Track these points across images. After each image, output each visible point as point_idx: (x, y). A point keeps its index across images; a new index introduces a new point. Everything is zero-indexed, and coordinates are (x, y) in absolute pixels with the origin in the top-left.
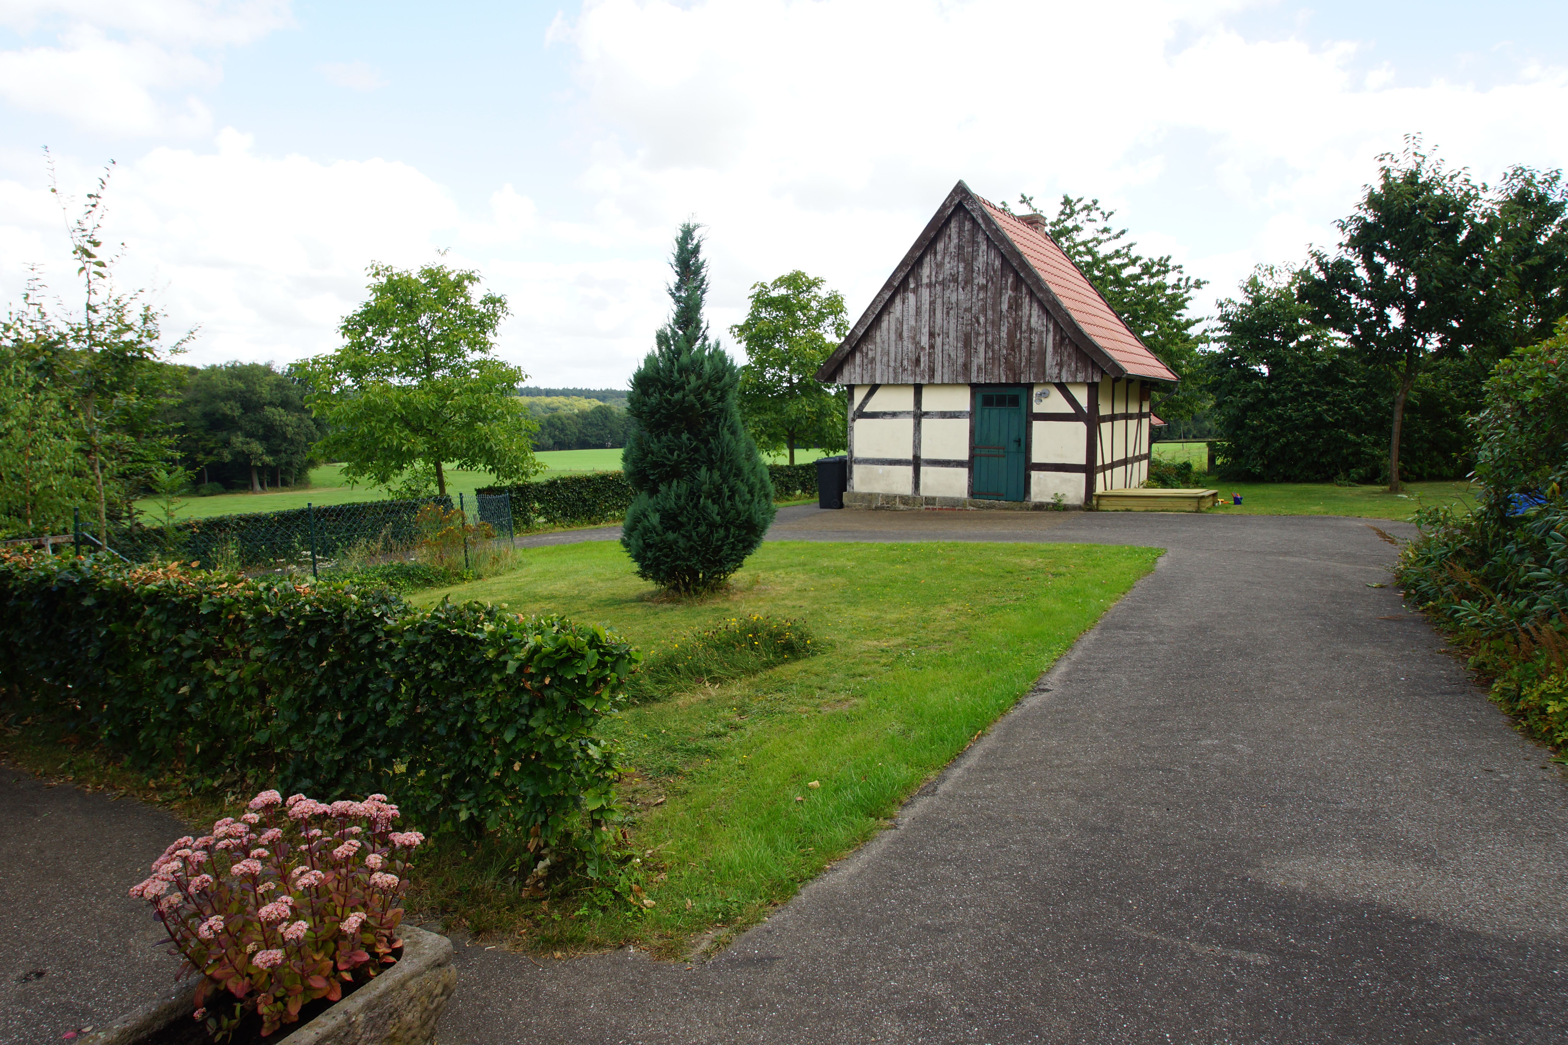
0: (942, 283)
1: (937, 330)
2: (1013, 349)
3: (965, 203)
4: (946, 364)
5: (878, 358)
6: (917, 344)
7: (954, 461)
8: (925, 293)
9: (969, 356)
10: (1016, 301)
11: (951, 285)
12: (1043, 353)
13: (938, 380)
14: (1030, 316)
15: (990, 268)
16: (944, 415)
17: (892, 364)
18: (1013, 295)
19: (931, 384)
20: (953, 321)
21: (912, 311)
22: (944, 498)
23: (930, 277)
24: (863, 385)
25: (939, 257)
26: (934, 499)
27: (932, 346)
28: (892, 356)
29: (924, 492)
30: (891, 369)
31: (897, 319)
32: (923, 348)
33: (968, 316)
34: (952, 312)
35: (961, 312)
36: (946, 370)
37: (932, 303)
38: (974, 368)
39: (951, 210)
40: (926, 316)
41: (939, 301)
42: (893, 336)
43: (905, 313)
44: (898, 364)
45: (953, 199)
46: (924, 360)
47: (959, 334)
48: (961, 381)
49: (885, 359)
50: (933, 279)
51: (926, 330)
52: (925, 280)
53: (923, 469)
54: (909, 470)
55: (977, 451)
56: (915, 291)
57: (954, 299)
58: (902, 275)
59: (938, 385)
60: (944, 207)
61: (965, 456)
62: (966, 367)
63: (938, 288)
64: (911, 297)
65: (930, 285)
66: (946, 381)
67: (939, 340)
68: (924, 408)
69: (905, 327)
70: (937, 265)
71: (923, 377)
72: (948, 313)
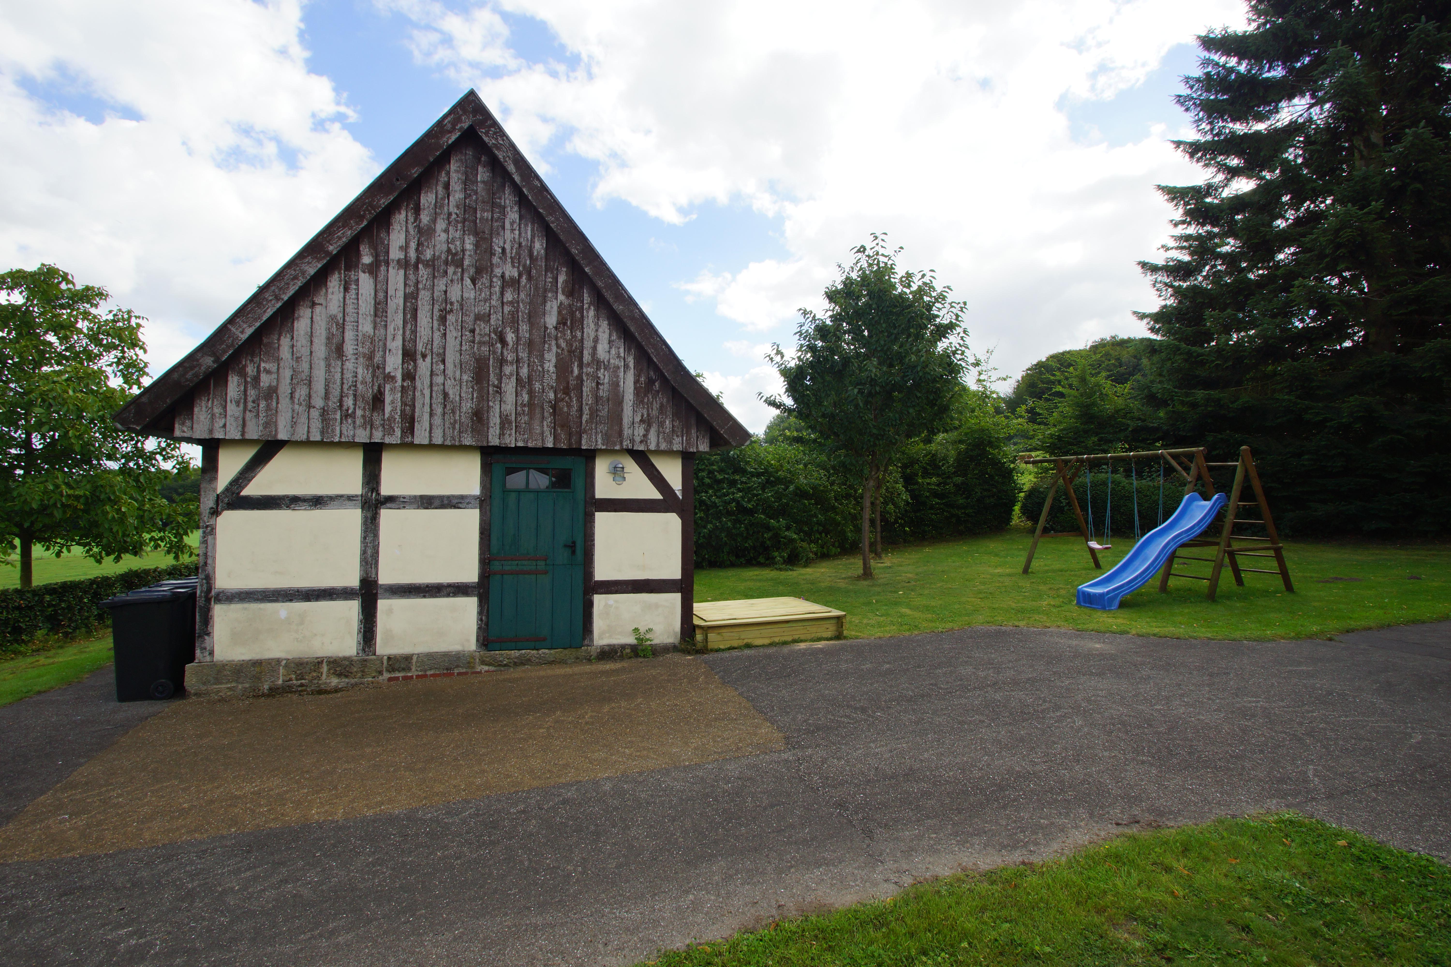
0: (431, 264)
1: (420, 347)
2: (567, 391)
3: (481, 133)
4: (439, 410)
5: (284, 389)
6: (377, 369)
7: (450, 586)
8: (396, 278)
9: (483, 397)
10: (572, 314)
11: (451, 270)
12: (618, 400)
13: (421, 437)
14: (596, 340)
15: (525, 253)
16: (427, 502)
17: (318, 402)
18: (566, 302)
19: (408, 446)
20: (452, 334)
21: (366, 304)
22: (430, 656)
23: (405, 248)
24: (243, 442)
25: (425, 218)
26: (407, 658)
27: (409, 376)
28: (319, 387)
29: (384, 647)
30: (315, 414)
31: (333, 318)
32: (389, 378)
33: (482, 328)
34: (451, 318)
35: (469, 319)
36: (437, 420)
37: (412, 298)
38: (495, 420)
39: (454, 137)
40: (396, 319)
41: (424, 296)
42: (321, 350)
43: (350, 309)
44: (333, 403)
45: (458, 120)
46: (392, 399)
47: (466, 358)
48: (468, 441)
49: (301, 392)
50: (412, 255)
51: (396, 345)
52: (395, 254)
53: (383, 604)
54: (352, 608)
55: (496, 566)
56: (373, 270)
57: (455, 293)
58: (347, 234)
59: (421, 447)
60: (439, 129)
61: (471, 575)
62: (479, 417)
63: (423, 271)
64: (365, 282)
65: (404, 264)
66: (438, 440)
67: (424, 367)
68: (386, 490)
69: (349, 335)
70: (420, 231)
71: (391, 431)
72: (443, 320)
